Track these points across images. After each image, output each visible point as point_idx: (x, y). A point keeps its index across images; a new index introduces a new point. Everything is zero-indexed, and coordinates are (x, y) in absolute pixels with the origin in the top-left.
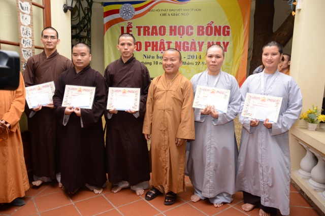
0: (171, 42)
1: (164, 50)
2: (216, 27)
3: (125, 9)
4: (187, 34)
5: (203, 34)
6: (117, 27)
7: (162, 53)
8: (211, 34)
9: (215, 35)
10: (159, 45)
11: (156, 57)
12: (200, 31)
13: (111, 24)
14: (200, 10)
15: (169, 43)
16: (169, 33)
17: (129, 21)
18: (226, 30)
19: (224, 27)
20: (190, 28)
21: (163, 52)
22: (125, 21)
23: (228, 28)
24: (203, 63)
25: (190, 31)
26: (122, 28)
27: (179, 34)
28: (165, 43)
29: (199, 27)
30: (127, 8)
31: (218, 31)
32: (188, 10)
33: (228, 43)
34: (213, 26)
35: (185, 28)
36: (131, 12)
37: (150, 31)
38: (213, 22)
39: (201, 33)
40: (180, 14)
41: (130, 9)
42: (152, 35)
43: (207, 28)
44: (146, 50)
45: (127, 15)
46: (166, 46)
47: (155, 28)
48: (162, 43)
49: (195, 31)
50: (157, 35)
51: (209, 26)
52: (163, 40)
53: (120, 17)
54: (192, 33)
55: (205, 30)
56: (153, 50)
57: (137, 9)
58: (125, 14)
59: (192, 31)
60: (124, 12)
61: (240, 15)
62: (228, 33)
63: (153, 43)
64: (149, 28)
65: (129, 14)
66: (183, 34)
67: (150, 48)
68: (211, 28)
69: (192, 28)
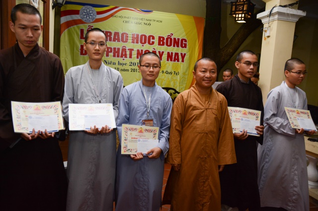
0: (133, 50)
1: (126, 57)
2: (175, 39)
3: (85, 11)
4: (149, 43)
5: (163, 44)
6: (76, 29)
7: (123, 59)
8: (170, 45)
9: (174, 46)
10: (121, 51)
11: (117, 64)
12: (161, 41)
13: (69, 24)
14: (161, 22)
15: (131, 50)
16: (131, 41)
17: (89, 24)
18: (184, 42)
19: (182, 40)
20: (151, 38)
21: (125, 59)
22: (86, 23)
23: (186, 41)
24: (163, 72)
25: (152, 40)
26: (82, 31)
27: (141, 42)
28: (127, 50)
29: (160, 38)
30: (88, 11)
31: (176, 43)
32: (150, 20)
33: (185, 54)
34: (172, 37)
35: (147, 37)
36: (92, 14)
37: (112, 36)
38: (172, 34)
39: (161, 43)
40: (143, 24)
41: (91, 12)
42: (114, 41)
43: (167, 39)
44: (107, 55)
45: (88, 18)
46: (128, 53)
47: (117, 34)
48: (124, 50)
49: (156, 41)
50: (119, 41)
51: (169, 38)
52: (125, 47)
53: (80, 18)
54: (153, 43)
55: (165, 41)
56: (114, 56)
57: (99, 13)
58: (85, 16)
59: (153, 40)
60: (84, 14)
61: (195, 30)
62: (185, 45)
63: (115, 49)
64: (111, 33)
65: (91, 17)
66: (145, 43)
67: (111, 54)
68: (171, 39)
69: (153, 38)
